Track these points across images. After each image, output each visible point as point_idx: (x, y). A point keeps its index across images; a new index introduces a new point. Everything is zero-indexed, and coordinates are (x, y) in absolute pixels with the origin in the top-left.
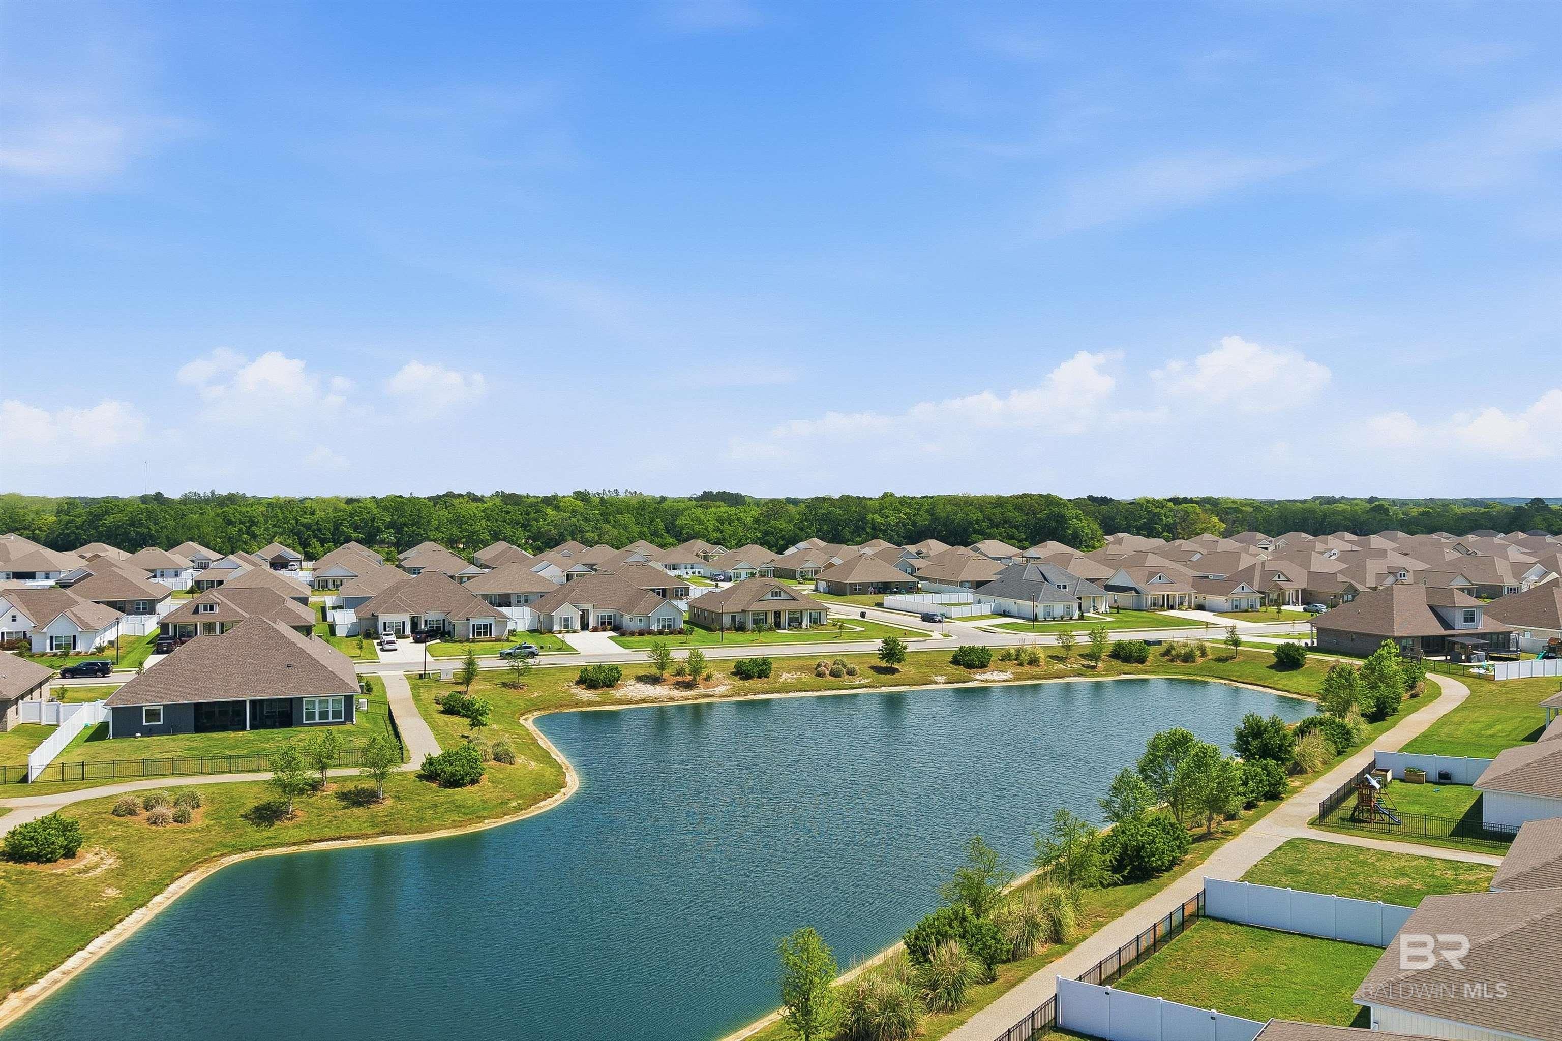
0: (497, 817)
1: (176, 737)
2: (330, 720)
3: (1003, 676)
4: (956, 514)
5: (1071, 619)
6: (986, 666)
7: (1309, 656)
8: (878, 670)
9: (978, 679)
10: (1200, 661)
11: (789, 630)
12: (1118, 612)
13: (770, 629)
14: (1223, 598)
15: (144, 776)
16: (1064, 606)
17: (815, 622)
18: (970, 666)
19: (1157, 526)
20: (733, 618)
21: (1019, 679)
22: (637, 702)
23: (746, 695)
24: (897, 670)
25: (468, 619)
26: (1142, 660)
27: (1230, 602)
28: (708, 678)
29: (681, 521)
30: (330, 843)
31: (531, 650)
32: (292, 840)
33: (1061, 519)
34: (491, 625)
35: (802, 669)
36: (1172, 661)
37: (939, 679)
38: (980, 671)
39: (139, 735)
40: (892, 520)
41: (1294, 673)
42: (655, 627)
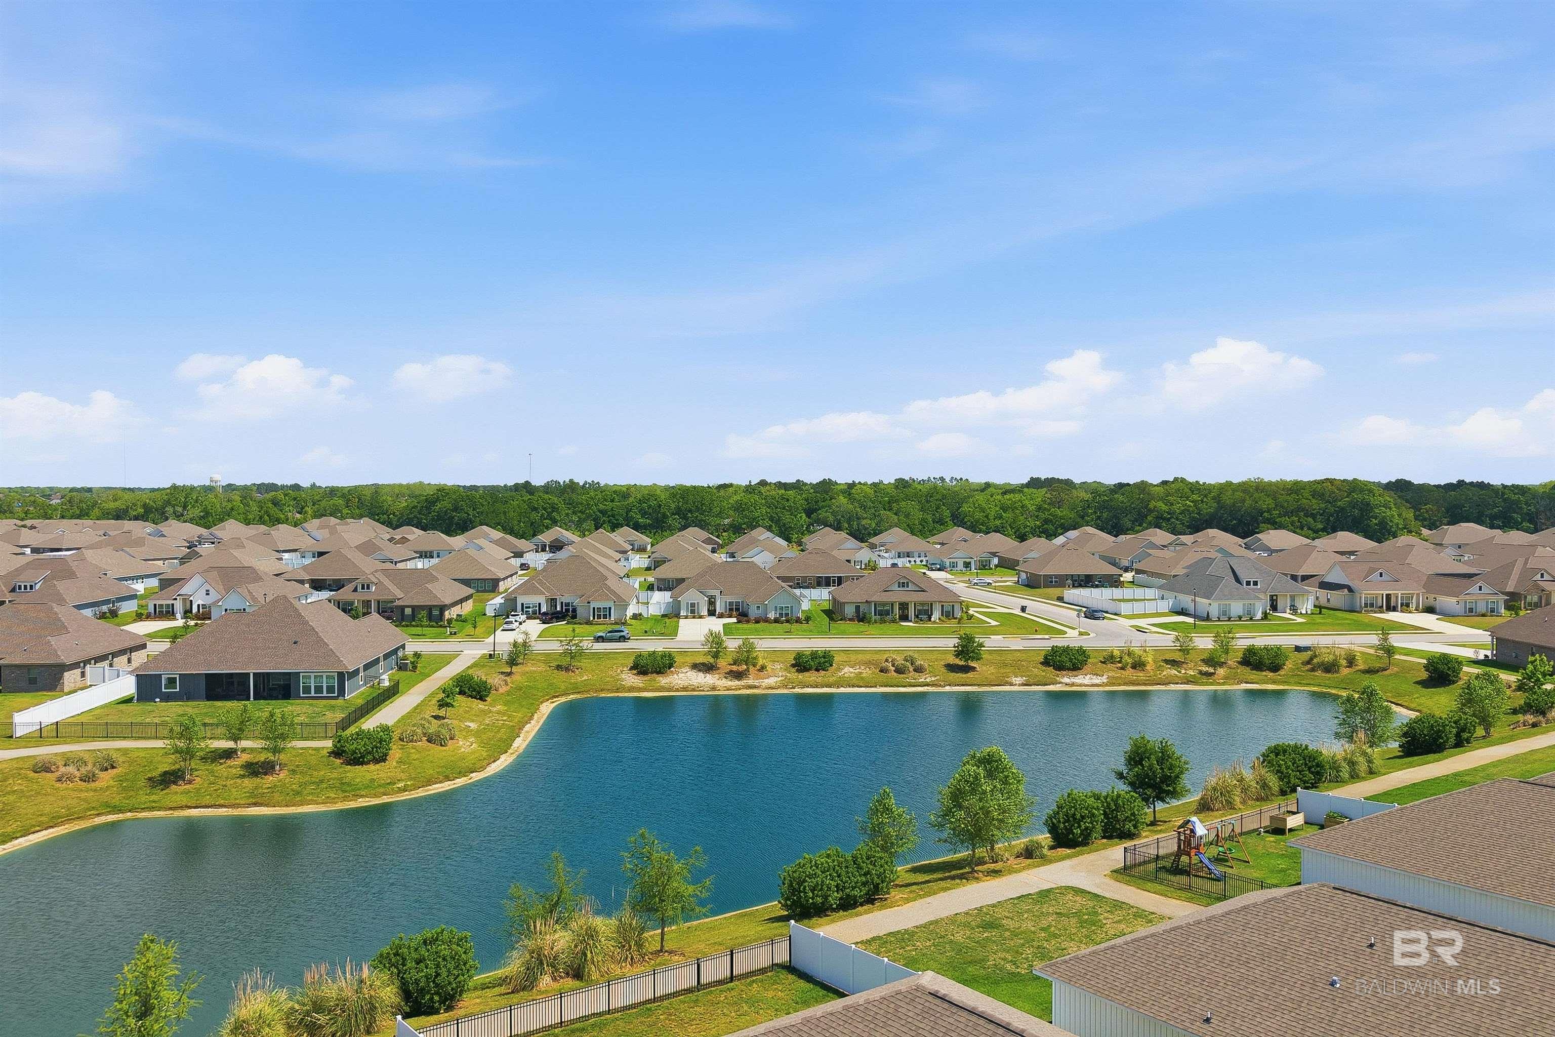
0: (376, 796)
1: (189, 703)
2: (325, 694)
3: (1097, 680)
4: (1243, 501)
5: (1251, 619)
6: (1080, 669)
7: (1465, 669)
8: (951, 668)
9: (1066, 682)
10: (1345, 671)
11: (916, 622)
12: (1320, 613)
13: (894, 621)
14: (1454, 600)
15: (107, 737)
16: (1244, 605)
17: (947, 616)
18: (1060, 668)
19: (1515, 515)
20: (858, 608)
21: (1113, 684)
22: (677, 690)
23: (794, 688)
24: (973, 669)
25: (589, 603)
26: (1275, 668)
27: (1462, 604)
28: (763, 668)
29: (965, 508)
30: (202, 810)
31: (622, 634)
32: (175, 805)
33: (1366, 508)
34: (610, 608)
35: (868, 664)
36: (1313, 670)
37: (1018, 680)
38: (1070, 673)
39: (158, 700)
40: (1177, 508)
41: (1441, 690)
42: (772, 615)
